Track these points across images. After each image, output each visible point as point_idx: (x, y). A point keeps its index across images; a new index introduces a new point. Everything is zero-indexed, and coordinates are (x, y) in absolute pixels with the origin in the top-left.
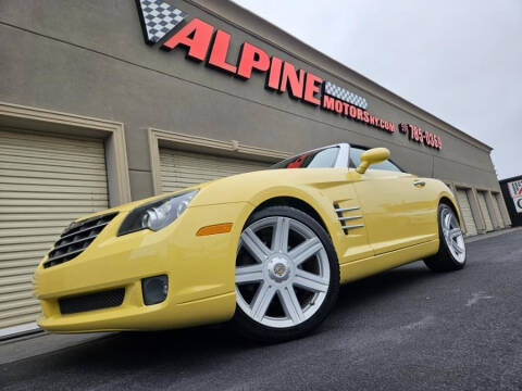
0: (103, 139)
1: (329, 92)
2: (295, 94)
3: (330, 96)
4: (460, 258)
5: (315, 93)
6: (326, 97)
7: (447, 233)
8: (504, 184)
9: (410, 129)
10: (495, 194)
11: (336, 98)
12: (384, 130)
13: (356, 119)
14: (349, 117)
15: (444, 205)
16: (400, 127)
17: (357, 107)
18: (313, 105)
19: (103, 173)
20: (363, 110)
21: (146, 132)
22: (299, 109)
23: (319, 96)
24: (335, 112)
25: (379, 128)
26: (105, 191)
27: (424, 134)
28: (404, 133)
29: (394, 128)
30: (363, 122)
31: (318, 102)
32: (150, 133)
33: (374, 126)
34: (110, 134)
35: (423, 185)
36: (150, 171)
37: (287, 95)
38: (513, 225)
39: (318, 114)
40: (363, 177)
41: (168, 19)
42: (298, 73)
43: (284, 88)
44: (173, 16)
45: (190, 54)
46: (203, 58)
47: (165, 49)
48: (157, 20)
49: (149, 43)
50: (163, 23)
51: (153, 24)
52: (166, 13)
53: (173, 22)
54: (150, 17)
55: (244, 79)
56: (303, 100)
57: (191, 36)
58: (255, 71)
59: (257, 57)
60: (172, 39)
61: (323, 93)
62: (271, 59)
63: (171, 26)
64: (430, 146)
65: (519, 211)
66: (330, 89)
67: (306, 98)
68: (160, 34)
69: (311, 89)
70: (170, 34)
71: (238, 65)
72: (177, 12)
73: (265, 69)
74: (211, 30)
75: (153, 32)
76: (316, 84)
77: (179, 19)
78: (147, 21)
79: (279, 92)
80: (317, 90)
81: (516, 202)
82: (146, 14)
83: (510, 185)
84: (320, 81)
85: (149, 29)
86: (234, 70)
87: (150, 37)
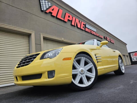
0: (29, 36)
1: (87, 27)
2: (78, 27)
3: (87, 28)
4: (123, 71)
5: (83, 27)
6: (86, 28)
7: (120, 65)
8: (129, 53)
9: (107, 38)
10: (127, 56)
11: (88, 29)
12: (100, 38)
13: (93, 34)
14: (92, 34)
15: (119, 57)
16: (104, 37)
17: (94, 31)
18: (83, 30)
19: (28, 44)
20: (95, 32)
21: (40, 34)
22: (79, 31)
23: (84, 28)
24: (88, 32)
25: (99, 37)
26: (28, 49)
27: (110, 39)
28: (105, 39)
29: (103, 37)
30: (95, 35)
31: (84, 29)
32: (41, 34)
33: (98, 36)
34: (31, 34)
35: (115, 51)
36: (40, 45)
37: (76, 27)
38: (132, 65)
39: (84, 32)
40: (101, 48)
41: (47, 5)
42: (79, 21)
43: (75, 25)
44: (48, 4)
45: (52, 14)
46: (55, 16)
47: (46, 13)
48: (44, 5)
49: (42, 11)
50: (46, 6)
51: (43, 6)
52: (47, 3)
53: (48, 6)
54: (43, 4)
55: (65, 22)
56: (80, 29)
57: (53, 10)
58: (68, 20)
59: (69, 17)
60: (48, 10)
61: (85, 27)
62: (73, 17)
63: (48, 7)
64: (112, 43)
65: (133, 61)
66: (87, 26)
67: (81, 28)
68: (45, 9)
69: (82, 26)
70: (47, 9)
71: (64, 18)
72: (49, 3)
73: (71, 20)
74: (58, 9)
75: (43, 8)
76: (84, 24)
77: (50, 5)
78: (42, 5)
79: (74, 26)
80: (84, 26)
81: (132, 58)
82: (41, 3)
83: (131, 54)
84: (85, 24)
85: (42, 7)
86: (63, 19)
87: (42, 9)
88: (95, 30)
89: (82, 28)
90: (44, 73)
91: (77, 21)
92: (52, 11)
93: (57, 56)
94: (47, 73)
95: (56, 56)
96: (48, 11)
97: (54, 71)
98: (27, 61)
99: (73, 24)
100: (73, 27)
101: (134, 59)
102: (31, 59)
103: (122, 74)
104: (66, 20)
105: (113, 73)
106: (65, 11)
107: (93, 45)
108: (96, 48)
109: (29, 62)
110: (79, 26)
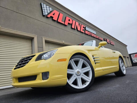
5: (83, 30)
6: (86, 31)
8: (130, 55)
10: (128, 57)
12: (100, 40)
13: (93, 37)
16: (104, 39)
19: (31, 48)
20: (95, 34)
21: (42, 38)
23: (84, 30)
24: (88, 35)
27: (110, 41)
29: (102, 39)
30: (95, 38)
34: (33, 38)
35: (115, 52)
36: (43, 48)
37: (76, 30)
38: (132, 66)
39: (84, 35)
42: (79, 24)
43: (75, 28)
45: (53, 19)
46: (56, 20)
50: (47, 11)
51: (45, 11)
62: (73, 21)
67: (81, 31)
69: (82, 28)
75: (45, 13)
76: (84, 27)
77: (51, 10)
78: (43, 10)
96: (49, 16)
99: (73, 27)
100: (73, 30)
103: (124, 75)
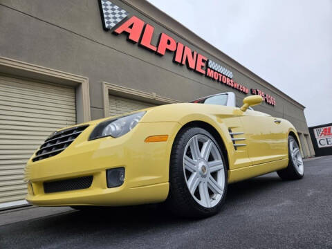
0: (75, 87)
1: (210, 67)
2: (190, 67)
3: (211, 69)
4: (301, 170)
5: (202, 67)
6: (209, 70)
8: (311, 129)
9: (257, 92)
10: (306, 135)
12: (242, 92)
13: (225, 84)
15: (290, 136)
16: (251, 90)
17: (227, 77)
18: (201, 74)
20: (230, 79)
21: (102, 84)
22: (192, 76)
23: (205, 68)
25: (239, 90)
27: (265, 96)
29: (247, 91)
30: (230, 86)
32: (104, 85)
34: (80, 84)
35: (279, 122)
36: (103, 109)
37: (185, 67)
38: (316, 156)
39: (204, 79)
40: (244, 113)
41: (117, 16)
42: (193, 53)
43: (184, 62)
44: (120, 14)
45: (130, 38)
46: (137, 40)
47: (115, 34)
48: (111, 16)
49: (106, 30)
50: (115, 18)
51: (108, 18)
52: (117, 11)
53: (120, 18)
54: (107, 14)
55: (160, 55)
56: (195, 71)
57: (131, 27)
58: (167, 50)
59: (169, 42)
60: (120, 28)
61: (207, 66)
62: (177, 44)
63: (119, 20)
64: (269, 103)
65: (320, 146)
66: (211, 64)
67: (197, 69)
68: (113, 25)
69: (200, 63)
70: (118, 25)
71: (157, 47)
72: (123, 11)
73: (174, 50)
74: (143, 24)
75: (109, 23)
76: (203, 61)
77: (124, 16)
78: (105, 16)
79: (181, 64)
80: (204, 64)
81: (318, 141)
82: (104, 11)
83: (315, 130)
84: (206, 59)
85: (106, 20)
86: (155, 49)
87: (107, 25)
88: (230, 74)
89: (199, 69)
90: (98, 173)
91: (188, 52)
92: (128, 30)
93: (132, 131)
94: (104, 173)
95: (129, 130)
96: (119, 31)
97: (123, 169)
98: (58, 143)
99: (178, 59)
100: (178, 67)
101: (323, 143)
102: (67, 138)
103: (299, 177)
104: (161, 51)
105: (275, 175)
106: (159, 30)
107: (226, 105)
108: (232, 114)
109: (62, 146)
110: (192, 65)
